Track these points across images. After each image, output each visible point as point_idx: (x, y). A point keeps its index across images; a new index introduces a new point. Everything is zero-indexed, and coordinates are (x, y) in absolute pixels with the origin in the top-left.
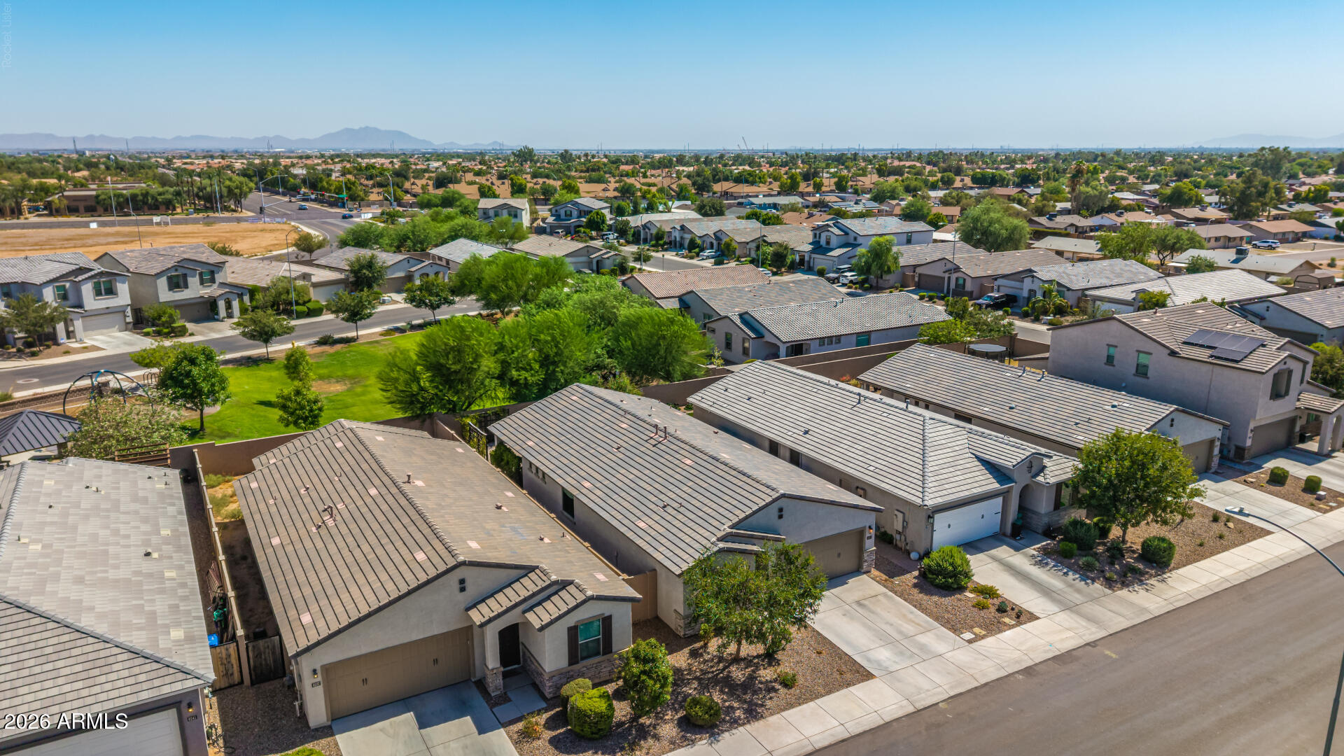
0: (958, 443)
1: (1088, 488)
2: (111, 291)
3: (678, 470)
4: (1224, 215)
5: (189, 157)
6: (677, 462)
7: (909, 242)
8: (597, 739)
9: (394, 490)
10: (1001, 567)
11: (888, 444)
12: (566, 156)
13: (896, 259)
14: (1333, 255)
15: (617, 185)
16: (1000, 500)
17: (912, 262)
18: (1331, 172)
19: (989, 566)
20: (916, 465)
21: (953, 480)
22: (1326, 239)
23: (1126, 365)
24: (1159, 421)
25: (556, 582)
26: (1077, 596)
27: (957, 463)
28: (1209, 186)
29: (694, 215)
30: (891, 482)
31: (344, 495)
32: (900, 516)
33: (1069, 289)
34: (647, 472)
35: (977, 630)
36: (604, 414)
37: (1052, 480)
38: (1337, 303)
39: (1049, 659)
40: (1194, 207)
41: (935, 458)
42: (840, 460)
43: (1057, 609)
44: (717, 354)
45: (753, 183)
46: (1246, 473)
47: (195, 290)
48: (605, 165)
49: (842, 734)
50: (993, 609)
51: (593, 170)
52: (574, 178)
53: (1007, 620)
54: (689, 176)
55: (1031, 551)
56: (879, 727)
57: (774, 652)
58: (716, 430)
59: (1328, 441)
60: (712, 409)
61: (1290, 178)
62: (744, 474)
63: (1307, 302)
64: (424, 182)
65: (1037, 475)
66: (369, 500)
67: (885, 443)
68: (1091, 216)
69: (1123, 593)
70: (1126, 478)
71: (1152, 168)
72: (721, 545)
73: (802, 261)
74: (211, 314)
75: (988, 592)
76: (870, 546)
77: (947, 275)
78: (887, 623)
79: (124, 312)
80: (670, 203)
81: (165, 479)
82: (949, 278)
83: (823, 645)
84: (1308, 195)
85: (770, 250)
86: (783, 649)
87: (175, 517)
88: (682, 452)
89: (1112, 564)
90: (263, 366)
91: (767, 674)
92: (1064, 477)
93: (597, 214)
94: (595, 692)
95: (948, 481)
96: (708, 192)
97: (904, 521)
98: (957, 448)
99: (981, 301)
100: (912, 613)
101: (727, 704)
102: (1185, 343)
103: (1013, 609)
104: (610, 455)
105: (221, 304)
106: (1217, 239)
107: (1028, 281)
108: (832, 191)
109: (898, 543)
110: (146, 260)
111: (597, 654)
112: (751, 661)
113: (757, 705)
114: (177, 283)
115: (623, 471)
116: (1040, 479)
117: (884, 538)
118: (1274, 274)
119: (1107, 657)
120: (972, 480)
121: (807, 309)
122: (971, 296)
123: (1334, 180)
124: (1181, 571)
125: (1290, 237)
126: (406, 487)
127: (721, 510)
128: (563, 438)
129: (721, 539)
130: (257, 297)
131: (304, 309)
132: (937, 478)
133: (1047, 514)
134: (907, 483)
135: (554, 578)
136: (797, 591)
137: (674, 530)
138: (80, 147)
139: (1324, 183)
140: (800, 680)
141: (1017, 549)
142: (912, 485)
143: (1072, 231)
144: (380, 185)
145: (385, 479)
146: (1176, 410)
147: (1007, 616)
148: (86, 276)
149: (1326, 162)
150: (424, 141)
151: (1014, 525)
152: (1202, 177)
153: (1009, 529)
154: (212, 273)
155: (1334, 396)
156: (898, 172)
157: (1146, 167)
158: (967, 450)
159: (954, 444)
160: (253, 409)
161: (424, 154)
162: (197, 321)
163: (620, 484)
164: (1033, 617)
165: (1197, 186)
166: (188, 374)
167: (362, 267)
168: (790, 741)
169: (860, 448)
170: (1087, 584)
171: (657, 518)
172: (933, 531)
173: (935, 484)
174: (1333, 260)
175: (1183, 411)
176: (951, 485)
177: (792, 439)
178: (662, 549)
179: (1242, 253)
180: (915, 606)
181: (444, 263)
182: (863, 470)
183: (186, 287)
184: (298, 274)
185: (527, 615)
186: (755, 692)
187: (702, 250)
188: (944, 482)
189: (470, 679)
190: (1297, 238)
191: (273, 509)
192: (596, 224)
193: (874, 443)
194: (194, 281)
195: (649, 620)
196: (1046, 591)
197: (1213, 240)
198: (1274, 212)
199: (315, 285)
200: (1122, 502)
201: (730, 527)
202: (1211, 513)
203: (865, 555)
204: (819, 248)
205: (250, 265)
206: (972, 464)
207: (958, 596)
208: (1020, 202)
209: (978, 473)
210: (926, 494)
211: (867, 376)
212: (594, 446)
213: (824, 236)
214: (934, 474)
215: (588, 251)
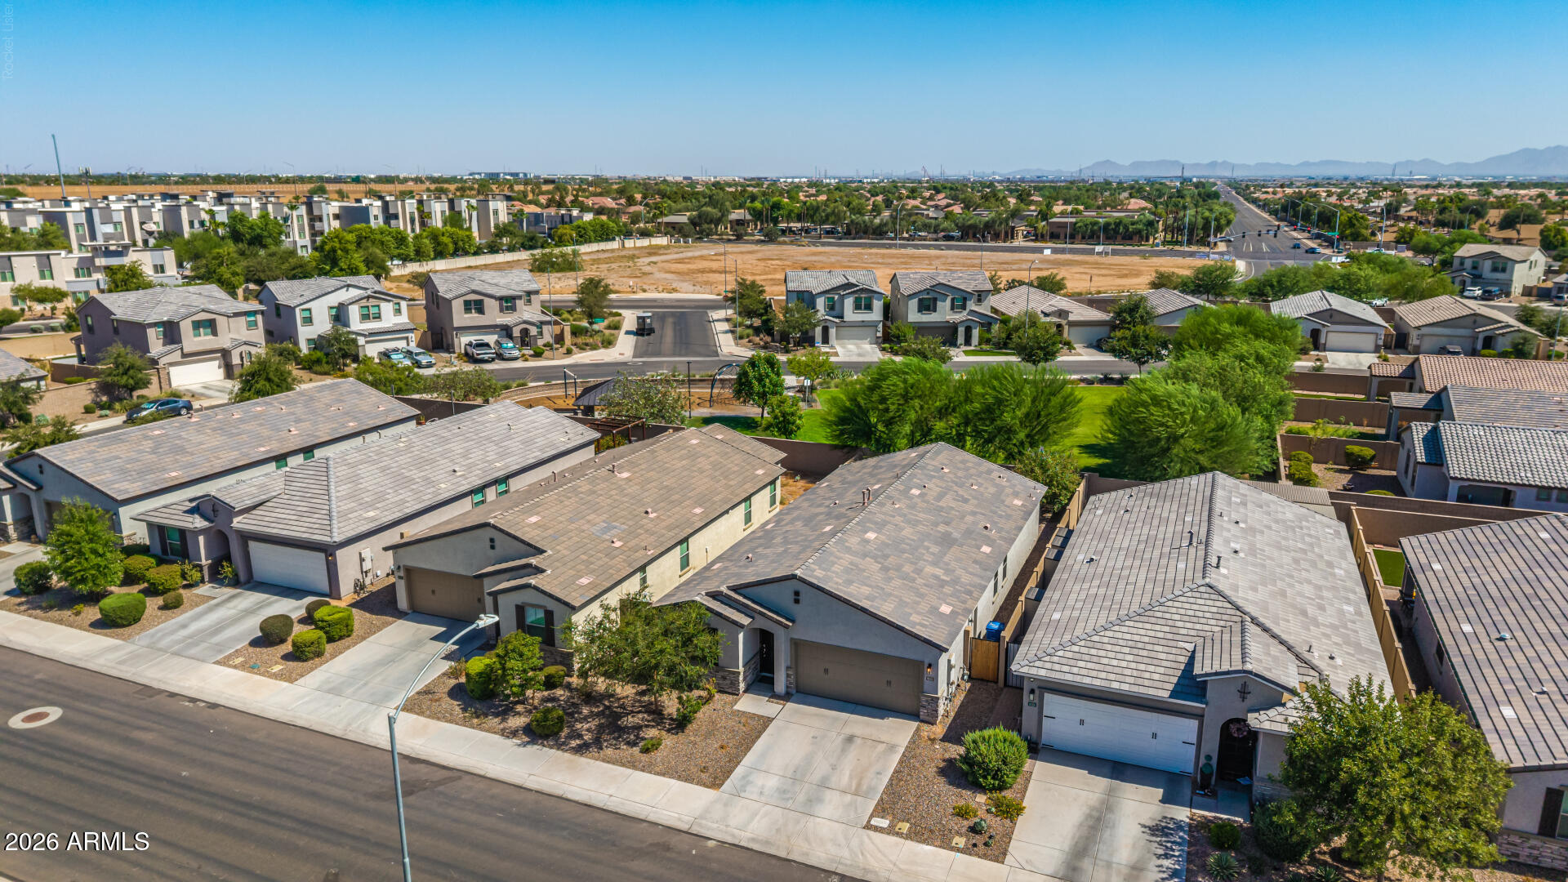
0: (1197, 627)
3: (812, 533)
6: (824, 526)
16: (1195, 723)
19: (1086, 793)
20: (1090, 627)
27: (1149, 647)
30: (1038, 636)
34: (802, 528)
35: (903, 825)
47: (944, 313)
50: (967, 823)
53: (958, 840)
55: (1185, 813)
74: (951, 339)
76: (930, 689)
79: (876, 327)
81: (576, 437)
83: (739, 745)
105: (961, 330)
114: (927, 305)
120: (1135, 673)
129: (711, 595)
132: (1083, 650)
134: (1045, 643)
141: (1168, 801)
142: (1045, 646)
154: (965, 299)
158: (1196, 640)
169: (1092, 593)
172: (1041, 715)
177: (1070, 564)
180: (899, 772)
182: (1048, 615)
183: (936, 310)
184: (1057, 311)
186: (617, 738)
194: (944, 306)
199: (1072, 324)
201: (728, 587)
203: (923, 699)
207: (967, 793)
209: (1161, 670)
214: (1091, 644)
215: (1475, 322)
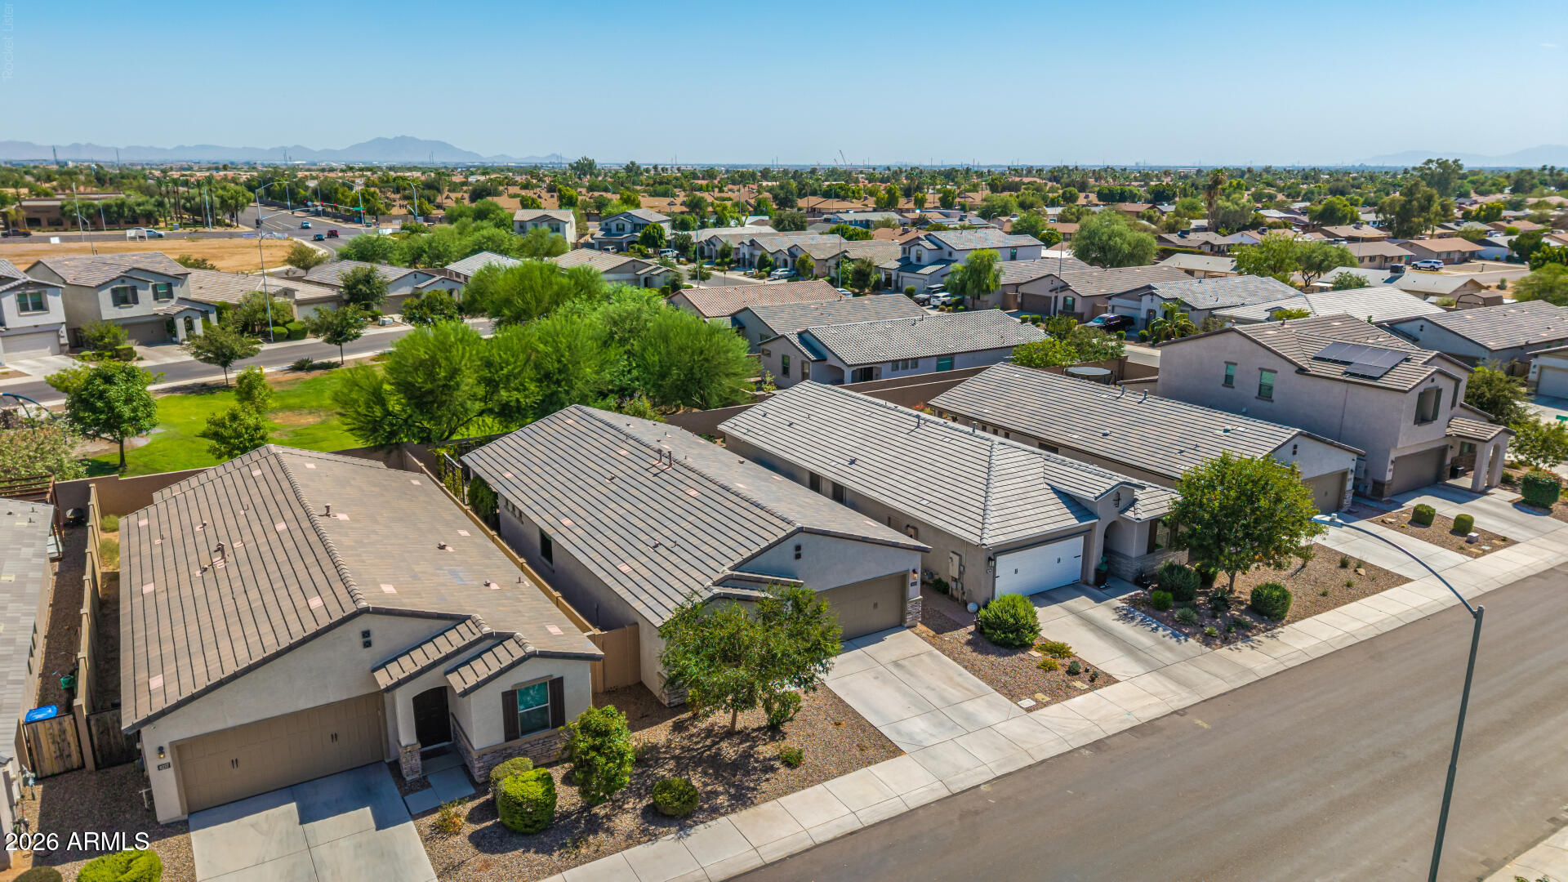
0: (1031, 472)
1: (1187, 525)
2: (40, 306)
3: (680, 502)
4: (1382, 234)
5: (190, 168)
6: (679, 493)
7: (1013, 257)
8: (532, 834)
9: (306, 524)
10: (1077, 621)
11: (947, 474)
12: (632, 169)
13: (997, 277)
14: (1505, 277)
15: (685, 199)
16: (1081, 539)
17: (1015, 280)
18: (1507, 191)
19: (1064, 619)
20: (977, 497)
21: (1020, 514)
22: (1497, 260)
23: (1247, 386)
24: (1280, 447)
25: (489, 636)
26: (1168, 654)
27: (1028, 495)
28: (1367, 203)
29: (768, 229)
30: (946, 518)
31: (246, 532)
32: (956, 558)
33: (1194, 309)
34: (641, 506)
35: (1040, 696)
36: (602, 440)
37: (1144, 516)
38: (1502, 323)
39: (1125, 731)
40: (1348, 224)
41: (1000, 489)
42: (888, 493)
43: (1141, 671)
44: (768, 379)
45: (844, 198)
46: (1384, 512)
47: (147, 306)
48: (677, 179)
49: (852, 825)
50: (1062, 671)
51: (661, 183)
52: (637, 191)
53: (1078, 684)
54: (770, 190)
55: (1116, 602)
56: (900, 815)
57: (780, 723)
58: (742, 459)
59: (1484, 476)
60: (746, 437)
61: (1460, 196)
62: (757, 506)
63: (1467, 321)
64: (459, 195)
65: (1126, 509)
66: (273, 537)
67: (943, 472)
68: (1232, 233)
69: (1224, 651)
70: (1232, 512)
71: (1305, 186)
72: (716, 590)
73: (888, 280)
74: (168, 336)
75: (1059, 651)
76: (915, 594)
77: (1053, 295)
78: (928, 687)
79: (57, 331)
80: (744, 218)
81: (32, 516)
82: (1056, 298)
83: (844, 715)
84: (1478, 214)
85: (851, 267)
86: (791, 719)
87: (29, 560)
88: (688, 481)
89: (1215, 617)
90: (219, 394)
91: (766, 750)
92: (1160, 512)
93: (654, 227)
94: (533, 774)
95: (1014, 516)
96: (792, 207)
97: (960, 565)
98: (1029, 478)
99: (1091, 323)
100: (960, 675)
101: (709, 788)
102: (1316, 358)
103: (1087, 671)
104: (600, 488)
105: (180, 323)
106: (1372, 259)
107: (1146, 299)
108: (935, 208)
109: (955, 593)
110: (88, 270)
111: (545, 726)
112: (749, 734)
113: (748, 788)
114: (123, 297)
115: (613, 505)
116: (1130, 514)
117: (936, 586)
118: (1433, 294)
119: (1197, 727)
120: (1046, 515)
121: (880, 328)
122: (1081, 318)
123: (1509, 198)
124: (1297, 625)
125: (1456, 257)
126: (322, 522)
127: (724, 549)
128: (547, 468)
129: (717, 584)
130: (225, 315)
131: (284, 330)
132: (1001, 512)
133: (1138, 558)
134: (965, 519)
135: (487, 629)
136: (802, 645)
137: (663, 574)
138: (61, 157)
139: (1498, 201)
140: (808, 758)
141: (1098, 600)
142: (970, 521)
143: (1207, 249)
144: (406, 198)
145: (299, 512)
146: (1300, 434)
147: (1080, 679)
148: (8, 286)
149: (1501, 180)
150: (470, 153)
151: (1097, 571)
152: (1361, 195)
153: (1091, 578)
154: (169, 286)
155: (1491, 421)
156: (1014, 187)
157: (1298, 184)
158: (1042, 480)
159: (1026, 473)
160: (193, 442)
161: (468, 168)
162: (149, 343)
163: (607, 521)
164: (1110, 680)
165: (1354, 203)
166: (101, 395)
167: (358, 282)
168: (784, 834)
169: (914, 479)
170: (1179, 641)
171: (644, 560)
172: (994, 577)
173: (998, 519)
174: (1503, 281)
175: (1308, 436)
176: (1018, 521)
177: (834, 470)
178: (644, 597)
179: (1397, 271)
180: (966, 668)
181: (462, 280)
182: (914, 504)
183: (136, 302)
184: (278, 289)
185: (449, 677)
186: (747, 773)
187: (775, 268)
188: (1009, 517)
189: (383, 760)
190: (1465, 258)
191: (157, 551)
192: (651, 239)
193: (931, 473)
194: (145, 295)
195: (629, 687)
196: (1130, 650)
197: (1367, 260)
198: (1439, 231)
199: (300, 303)
200: (1227, 541)
201: (730, 569)
202: (1338, 558)
203: (909, 605)
204: (908, 264)
205: (222, 279)
206: (1046, 497)
207: (1022, 655)
208: (1150, 219)
209: (1053, 507)
210: (986, 531)
211: (938, 401)
212: (583, 476)
213: (914, 250)
214: (998, 507)
215: (634, 266)
